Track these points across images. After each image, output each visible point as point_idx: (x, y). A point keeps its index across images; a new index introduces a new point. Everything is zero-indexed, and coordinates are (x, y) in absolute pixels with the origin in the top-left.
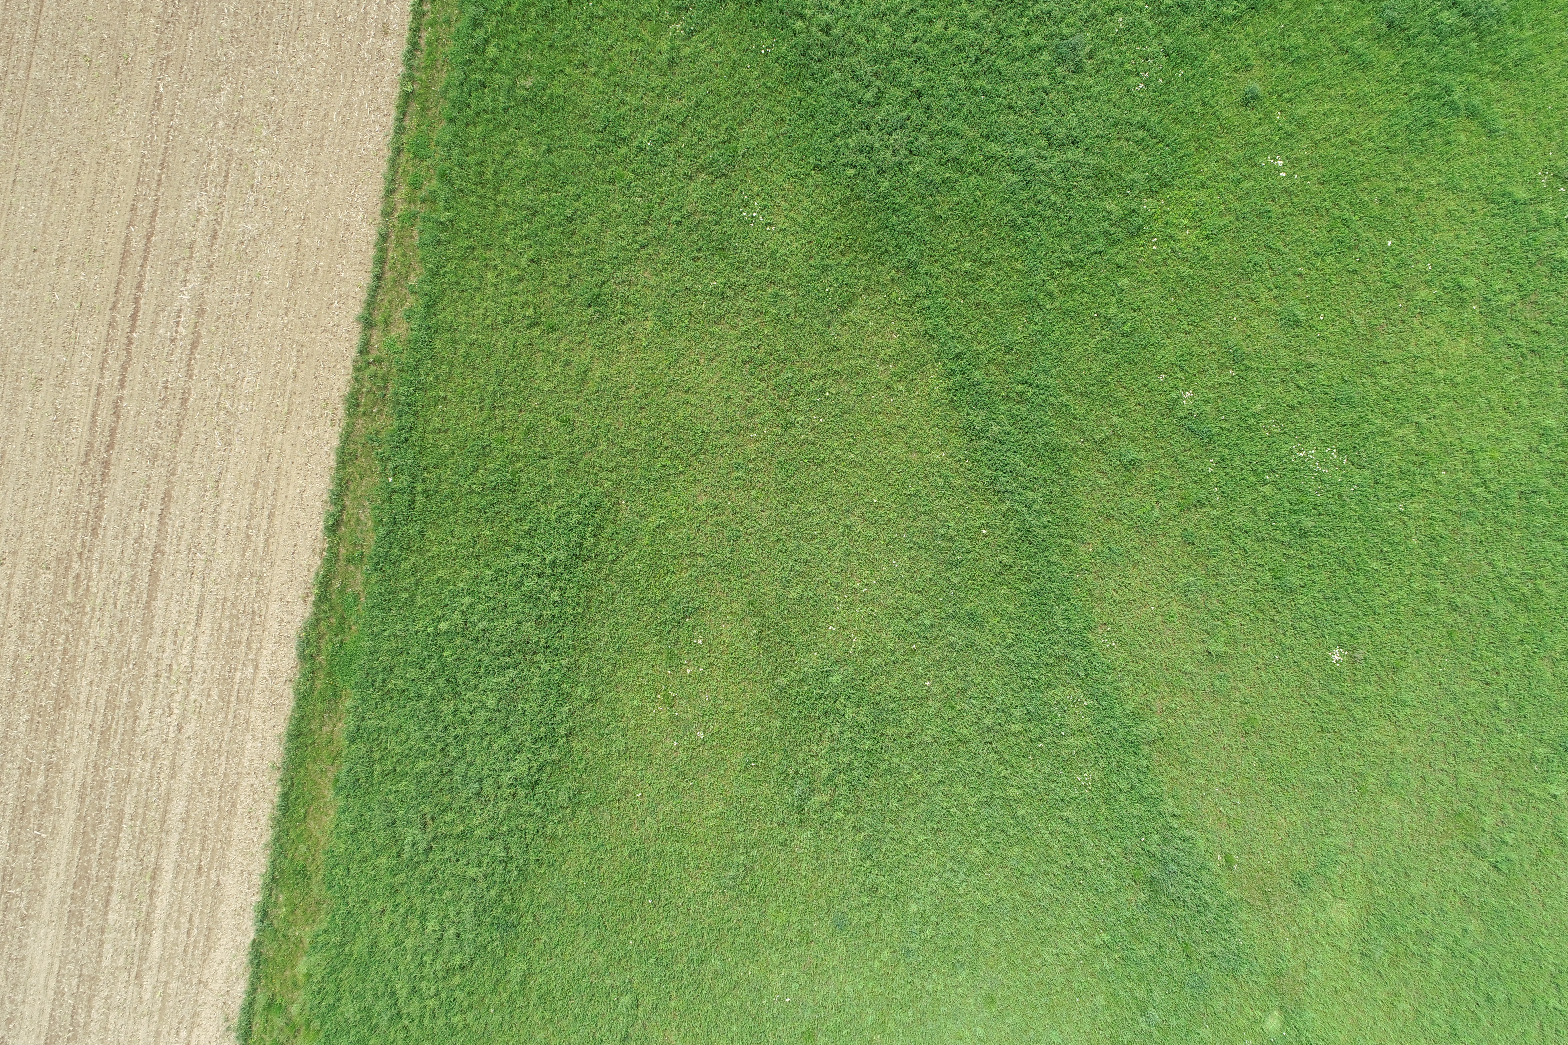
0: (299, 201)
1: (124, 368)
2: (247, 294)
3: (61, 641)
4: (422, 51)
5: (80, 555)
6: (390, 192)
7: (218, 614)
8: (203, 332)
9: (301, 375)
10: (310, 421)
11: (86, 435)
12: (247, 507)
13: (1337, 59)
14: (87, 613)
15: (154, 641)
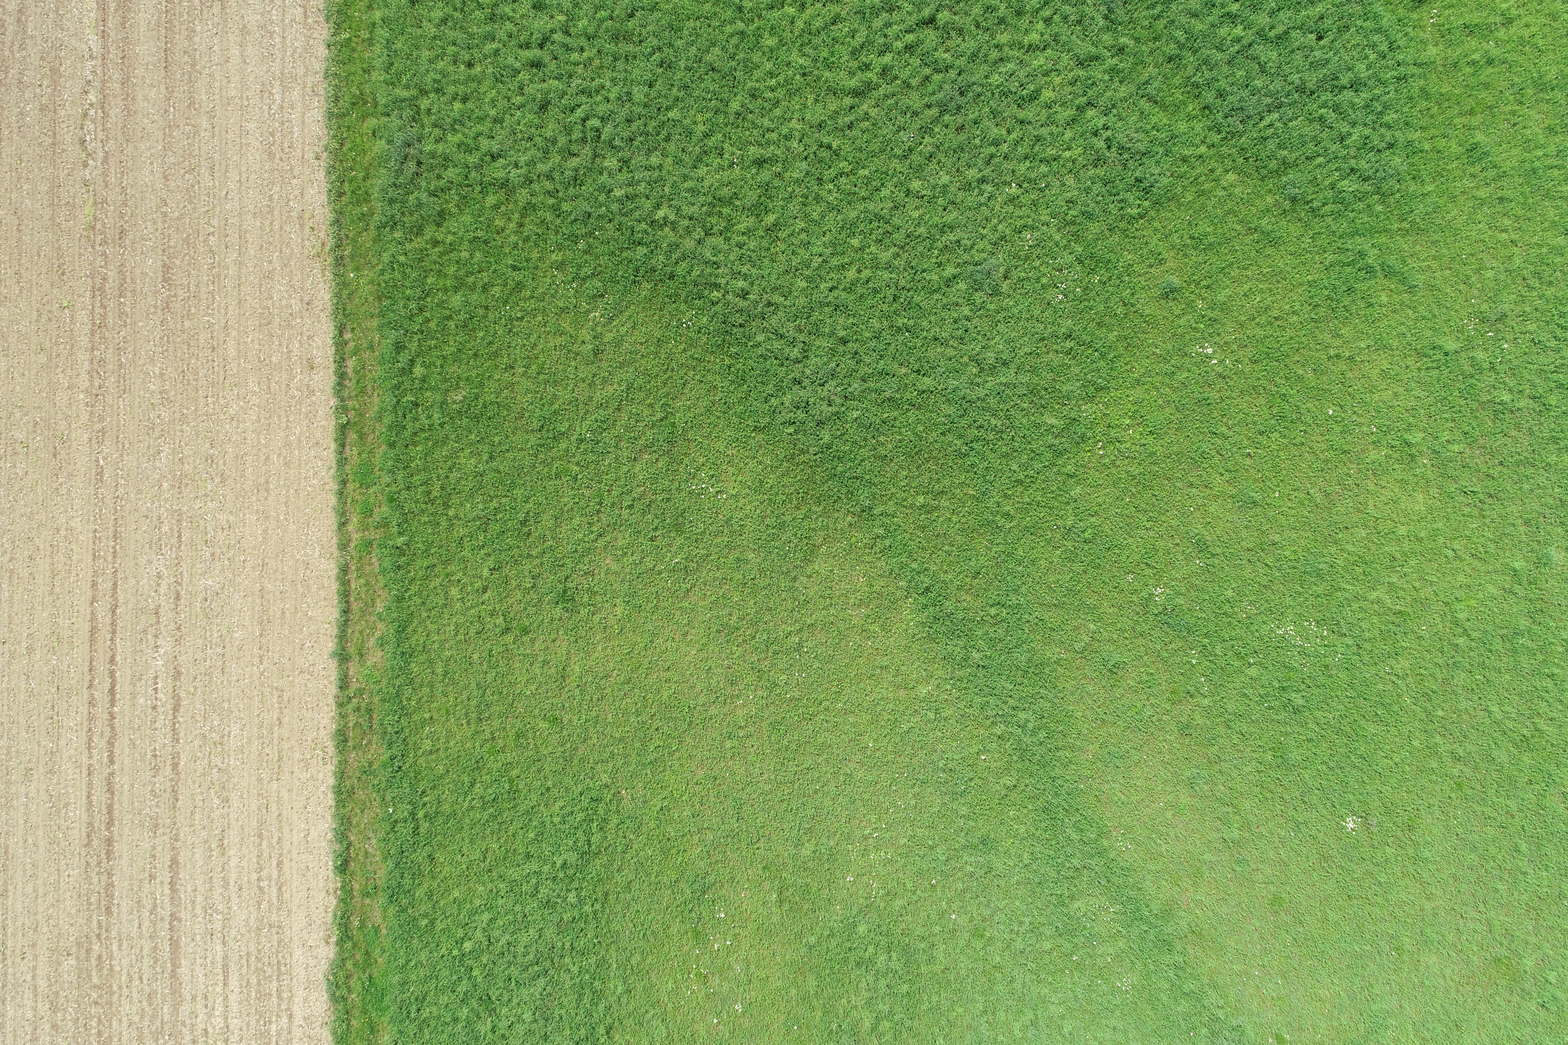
0: (254, 548)
1: (111, 744)
2: (219, 650)
3: (94, 1024)
4: (350, 380)
5: (99, 936)
6: (343, 525)
7: (244, 970)
8: (183, 694)
9: (286, 720)
10: (302, 764)
11: (85, 817)
12: (255, 860)
13: (1248, 240)
14: (114, 993)
15: (185, 1008)
